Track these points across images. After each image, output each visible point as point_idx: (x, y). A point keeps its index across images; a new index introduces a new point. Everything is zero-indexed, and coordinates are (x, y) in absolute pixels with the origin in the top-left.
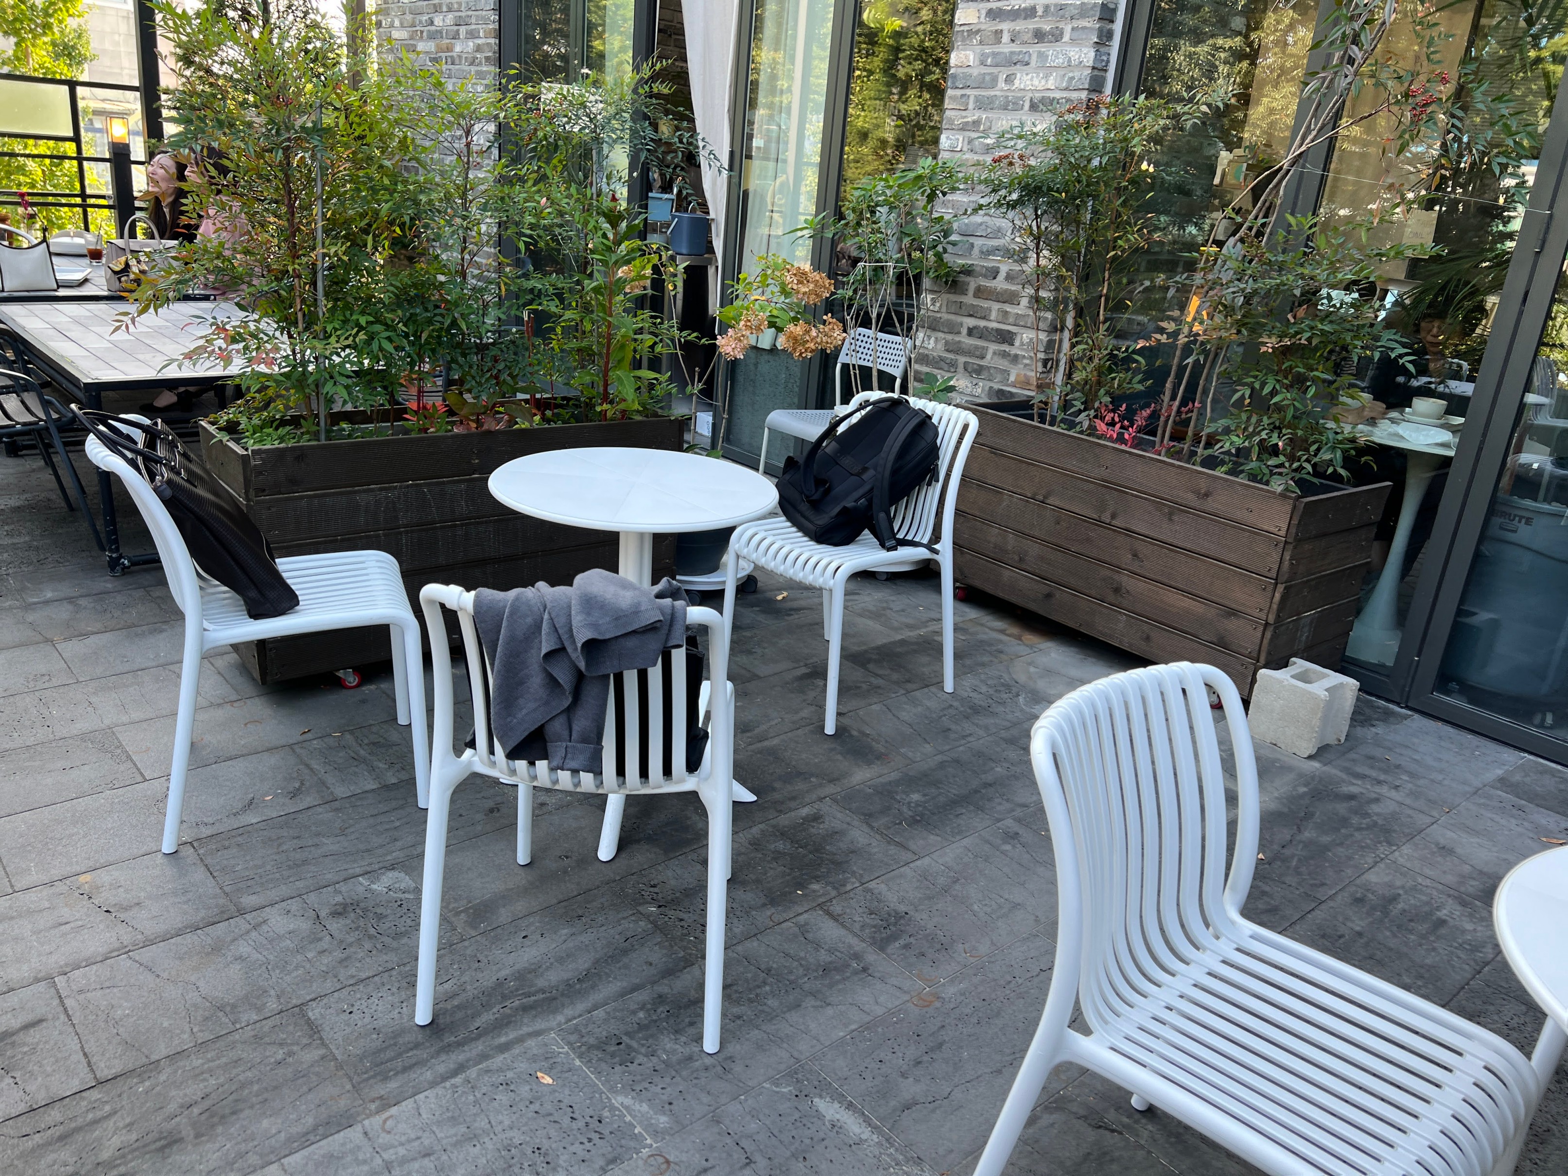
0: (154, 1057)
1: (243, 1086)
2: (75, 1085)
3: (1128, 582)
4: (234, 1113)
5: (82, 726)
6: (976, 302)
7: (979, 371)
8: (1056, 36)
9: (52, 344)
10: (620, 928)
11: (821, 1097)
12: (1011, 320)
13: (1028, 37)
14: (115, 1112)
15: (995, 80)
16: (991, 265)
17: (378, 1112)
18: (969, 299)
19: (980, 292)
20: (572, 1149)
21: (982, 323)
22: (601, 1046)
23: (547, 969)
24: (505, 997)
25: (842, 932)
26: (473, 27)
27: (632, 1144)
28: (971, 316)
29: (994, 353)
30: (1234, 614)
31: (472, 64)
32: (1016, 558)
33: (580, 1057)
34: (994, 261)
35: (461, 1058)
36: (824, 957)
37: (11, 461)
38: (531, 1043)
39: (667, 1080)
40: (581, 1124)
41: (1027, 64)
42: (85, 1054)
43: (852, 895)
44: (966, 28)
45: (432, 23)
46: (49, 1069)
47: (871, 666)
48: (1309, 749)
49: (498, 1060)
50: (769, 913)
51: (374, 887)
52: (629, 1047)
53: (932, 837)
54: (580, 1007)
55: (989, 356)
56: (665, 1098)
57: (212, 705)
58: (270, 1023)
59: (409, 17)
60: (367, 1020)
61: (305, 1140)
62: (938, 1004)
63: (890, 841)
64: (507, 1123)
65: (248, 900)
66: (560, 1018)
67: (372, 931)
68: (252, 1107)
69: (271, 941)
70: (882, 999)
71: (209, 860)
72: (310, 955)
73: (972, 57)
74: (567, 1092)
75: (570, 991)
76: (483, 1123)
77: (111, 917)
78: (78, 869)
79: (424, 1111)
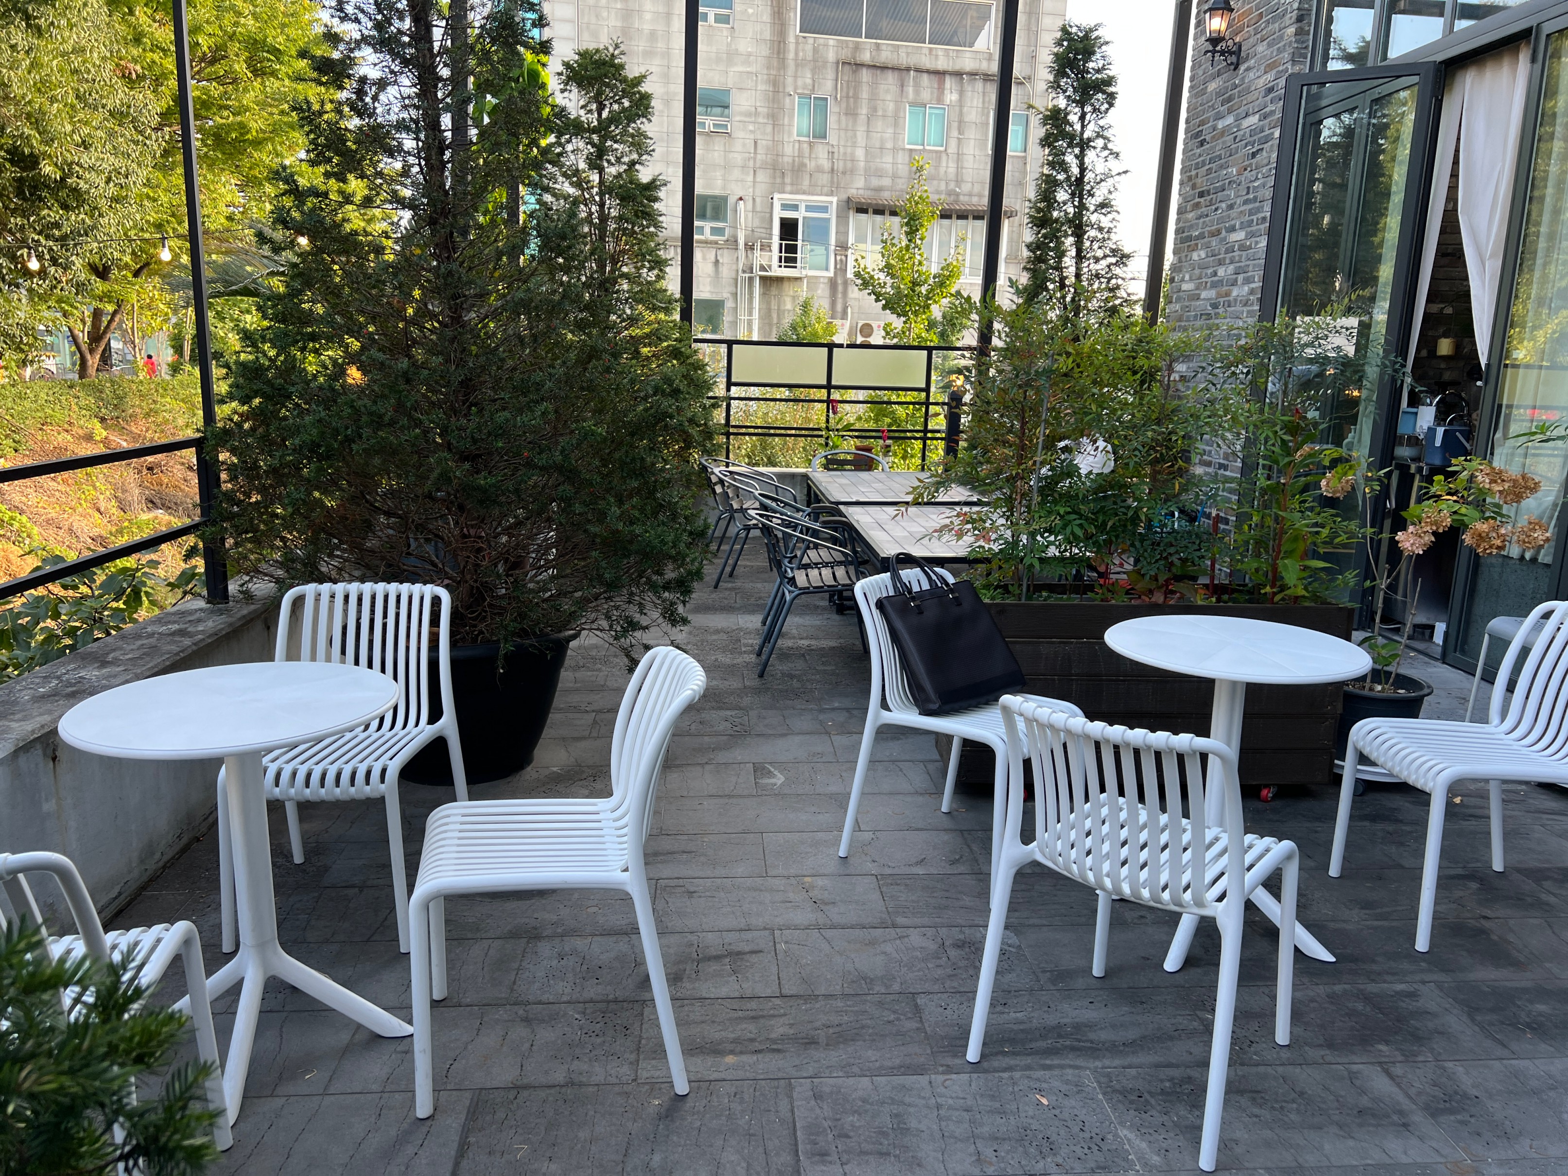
0: (816, 993)
1: (863, 1027)
2: (768, 992)
4: (853, 1040)
5: (833, 789)
10: (1173, 1021)
14: (785, 1015)
17: (943, 1073)
20: (1074, 1148)
22: (1124, 1093)
23: (1101, 1029)
24: (1060, 1036)
25: (1395, 1090)
27: (1123, 1164)
33: (1104, 1094)
36: (1365, 1101)
37: (836, 617)
38: (1069, 1071)
39: (1172, 1135)
40: (1087, 1135)
43: (1420, 1065)
45: (1215, 274)
46: (757, 979)
47: (1546, 884)
49: (1040, 1074)
50: (1322, 1053)
52: (1147, 1101)
53: (1543, 1046)
54: (1117, 1062)
56: (1164, 1145)
57: (917, 793)
58: (892, 997)
59: (1197, 271)
60: (955, 1017)
61: (892, 1071)
63: (1489, 1036)
64: (1031, 1113)
65: (900, 920)
66: (1098, 1064)
67: (978, 964)
68: (865, 1041)
69: (907, 949)
70: (1412, 1152)
71: (884, 889)
72: (930, 965)
74: (1084, 1111)
75: (1113, 1049)
76: (1014, 1107)
77: (816, 906)
78: (806, 873)
79: (973, 1084)
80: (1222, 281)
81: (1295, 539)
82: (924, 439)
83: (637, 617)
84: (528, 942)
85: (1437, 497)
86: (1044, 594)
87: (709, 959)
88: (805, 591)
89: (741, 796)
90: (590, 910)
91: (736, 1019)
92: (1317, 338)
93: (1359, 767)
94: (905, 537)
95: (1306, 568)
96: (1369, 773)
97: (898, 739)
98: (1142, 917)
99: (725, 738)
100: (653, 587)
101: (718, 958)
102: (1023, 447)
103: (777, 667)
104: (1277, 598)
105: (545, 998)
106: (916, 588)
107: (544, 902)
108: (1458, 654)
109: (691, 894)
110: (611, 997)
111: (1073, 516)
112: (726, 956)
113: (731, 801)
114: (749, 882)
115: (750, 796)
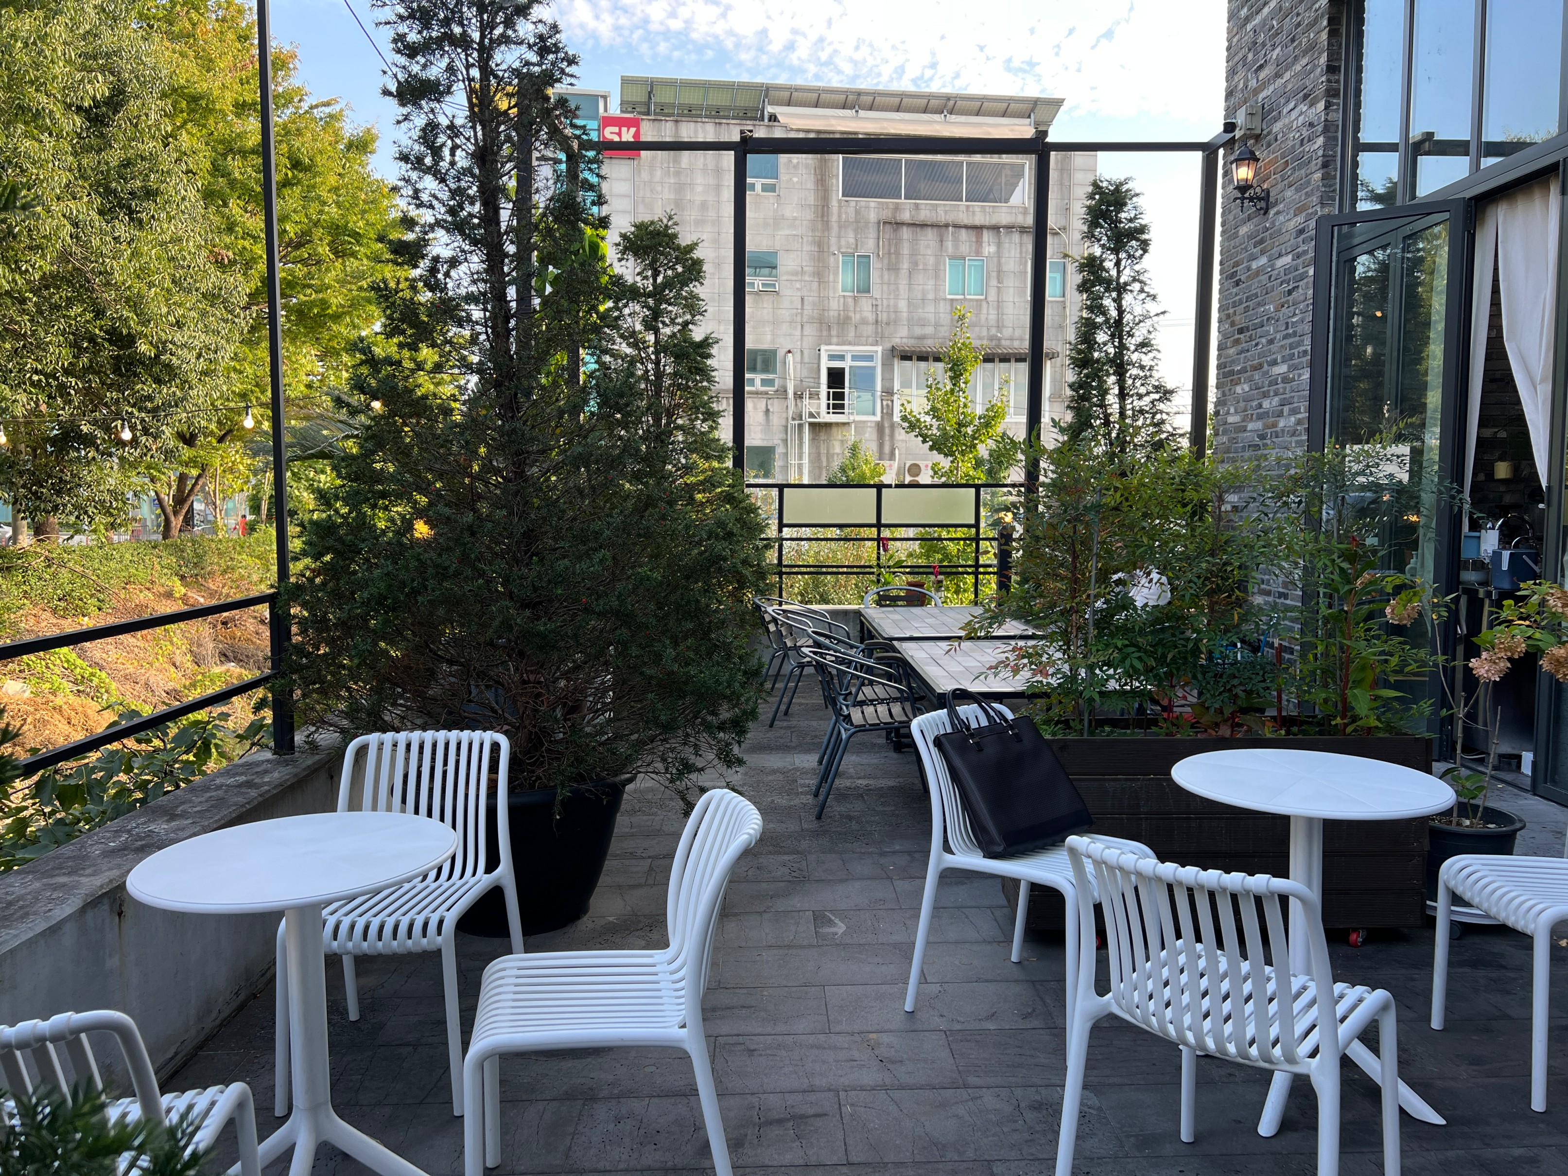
0: (886, 1160)
2: (835, 1160)
5: (897, 938)
9: (926, 668)
26: (1293, 405)
31: (1293, 435)
37: (895, 755)
42: (845, 1144)
45: (1261, 407)
46: (822, 1145)
57: (984, 941)
58: (965, 1165)
59: (1242, 404)
65: (972, 1080)
67: (1056, 1128)
69: (980, 1112)
71: (953, 1046)
72: (1005, 1130)
77: (883, 1065)
78: (871, 1029)
80: (1267, 413)
81: (1363, 668)
82: (976, 574)
83: (692, 759)
84: (584, 1104)
85: (1509, 623)
86: (1107, 729)
87: (771, 1123)
88: (861, 729)
89: (801, 947)
90: (648, 1070)
92: (1368, 466)
93: (1453, 908)
94: (961, 672)
95: (1377, 698)
96: (1467, 916)
97: (963, 884)
98: (1230, 1075)
99: (782, 884)
100: (708, 727)
101: (780, 1122)
102: (1076, 581)
103: (835, 808)
104: (1349, 729)
105: (601, 1165)
106: (974, 725)
107: (600, 1060)
108: (1548, 785)
109: (751, 1052)
110: (670, 1164)
111: (1132, 649)
112: (789, 1120)
113: (791, 952)
114: (812, 1039)
115: (811, 946)
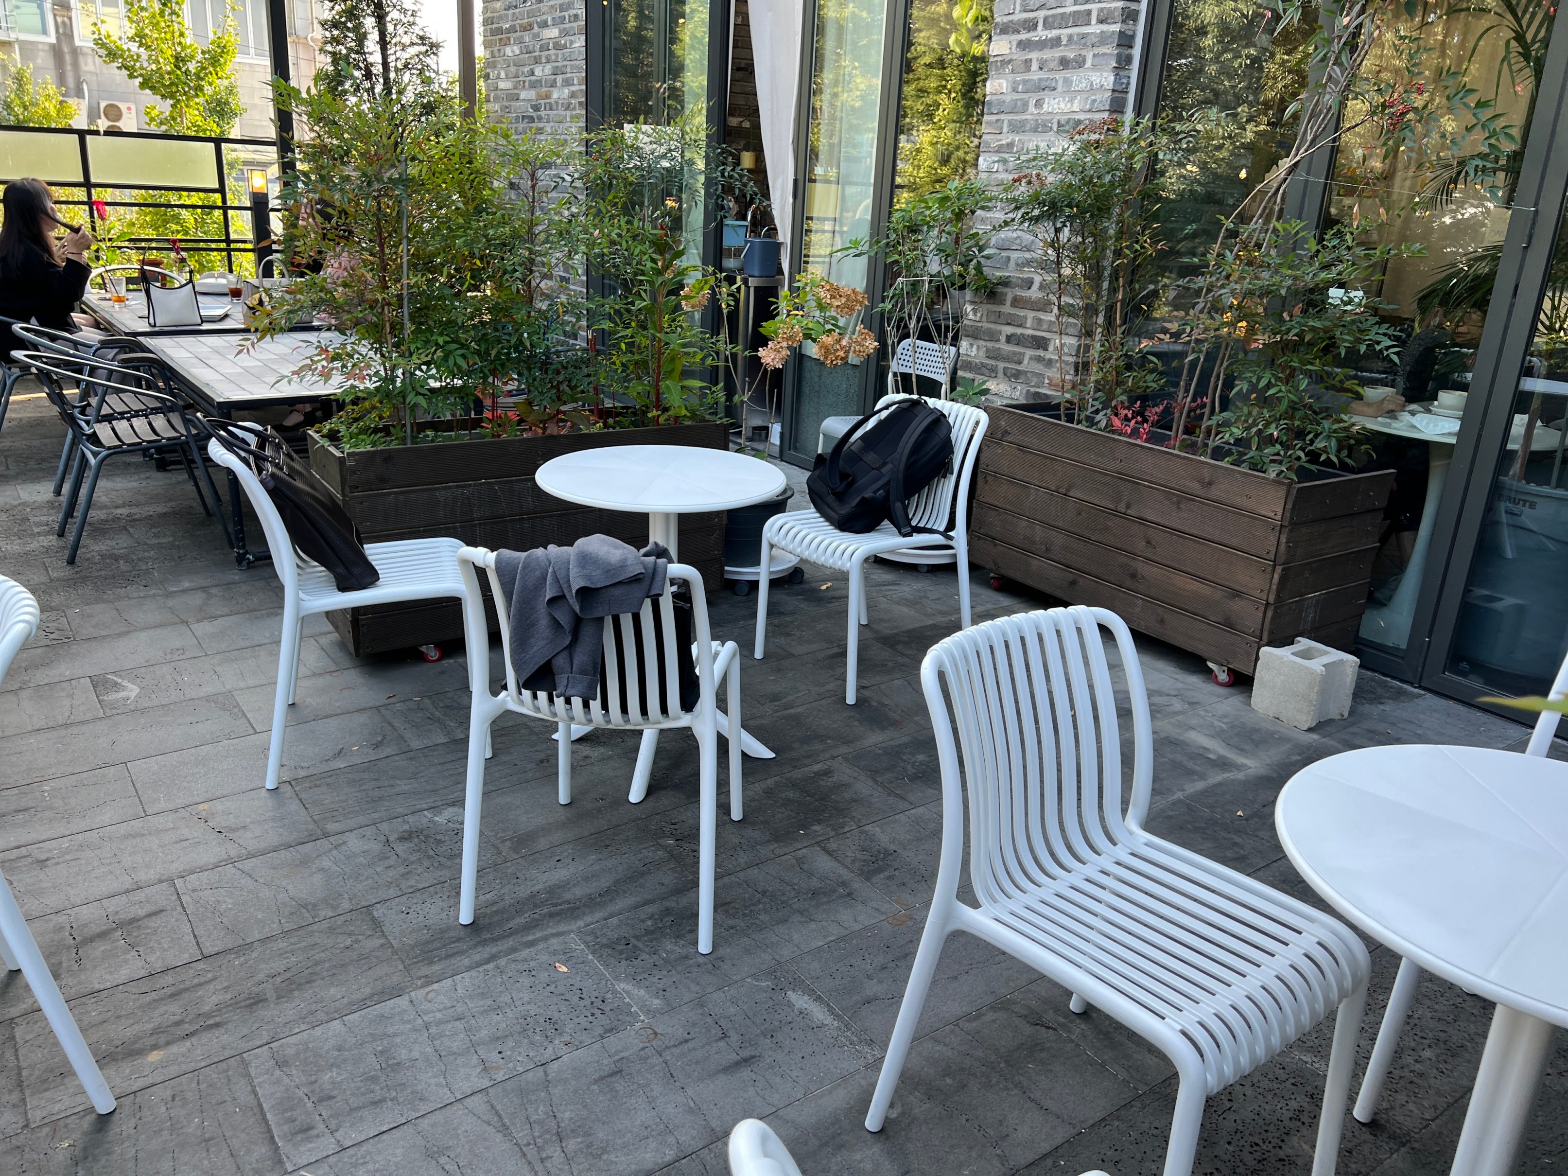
0: (248, 940)
1: (317, 963)
2: (186, 958)
3: (1142, 568)
4: (308, 982)
5: (207, 690)
6: (1013, 311)
7: (1017, 375)
8: (1080, 63)
9: (194, 371)
10: (640, 856)
11: (794, 990)
12: (1045, 327)
13: (1053, 65)
14: (215, 979)
15: (1026, 104)
16: (1026, 276)
17: (423, 986)
18: (1007, 309)
19: (1017, 302)
20: (577, 1020)
21: (1019, 331)
22: (611, 945)
23: (574, 885)
24: (536, 906)
25: (835, 864)
26: (569, 75)
27: (628, 1019)
28: (1009, 324)
29: (1031, 359)
30: (1238, 596)
31: (567, 109)
32: (1043, 548)
33: (593, 953)
34: (1027, 273)
35: (494, 950)
36: (815, 883)
37: (160, 475)
38: (554, 941)
39: (665, 973)
40: (587, 1002)
41: (1054, 89)
42: (195, 936)
43: (848, 835)
44: (999, 59)
45: (533, 74)
46: (166, 946)
47: (899, 647)
48: (1306, 721)
49: (525, 953)
50: (772, 847)
51: (436, 819)
52: (635, 946)
53: (930, 790)
54: (598, 915)
55: (1026, 361)
56: (660, 986)
57: (314, 674)
58: (342, 918)
59: (513, 69)
60: (421, 919)
61: (363, 1004)
62: (910, 924)
63: (891, 793)
64: (526, 999)
65: (331, 827)
66: (581, 923)
67: (431, 853)
68: (323, 979)
69: (348, 858)
70: (860, 918)
71: (303, 796)
72: (378, 869)
73: (1005, 85)
74: (579, 978)
75: (591, 903)
76: (506, 998)
77: (222, 836)
78: (198, 800)
79: (459, 988)
80: (540, 81)
81: (672, 359)
82: (228, 251)
86: (430, 433)
87: (92, 940)
88: (118, 451)
89: (82, 723)
91: (149, 1003)
95: (685, 388)
99: (39, 651)
101: (103, 935)
103: (92, 548)
104: (662, 420)
108: (792, 452)
109: (42, 863)
111: (454, 346)
112: (115, 930)
113: (70, 731)
114: (123, 828)
115: (96, 719)
